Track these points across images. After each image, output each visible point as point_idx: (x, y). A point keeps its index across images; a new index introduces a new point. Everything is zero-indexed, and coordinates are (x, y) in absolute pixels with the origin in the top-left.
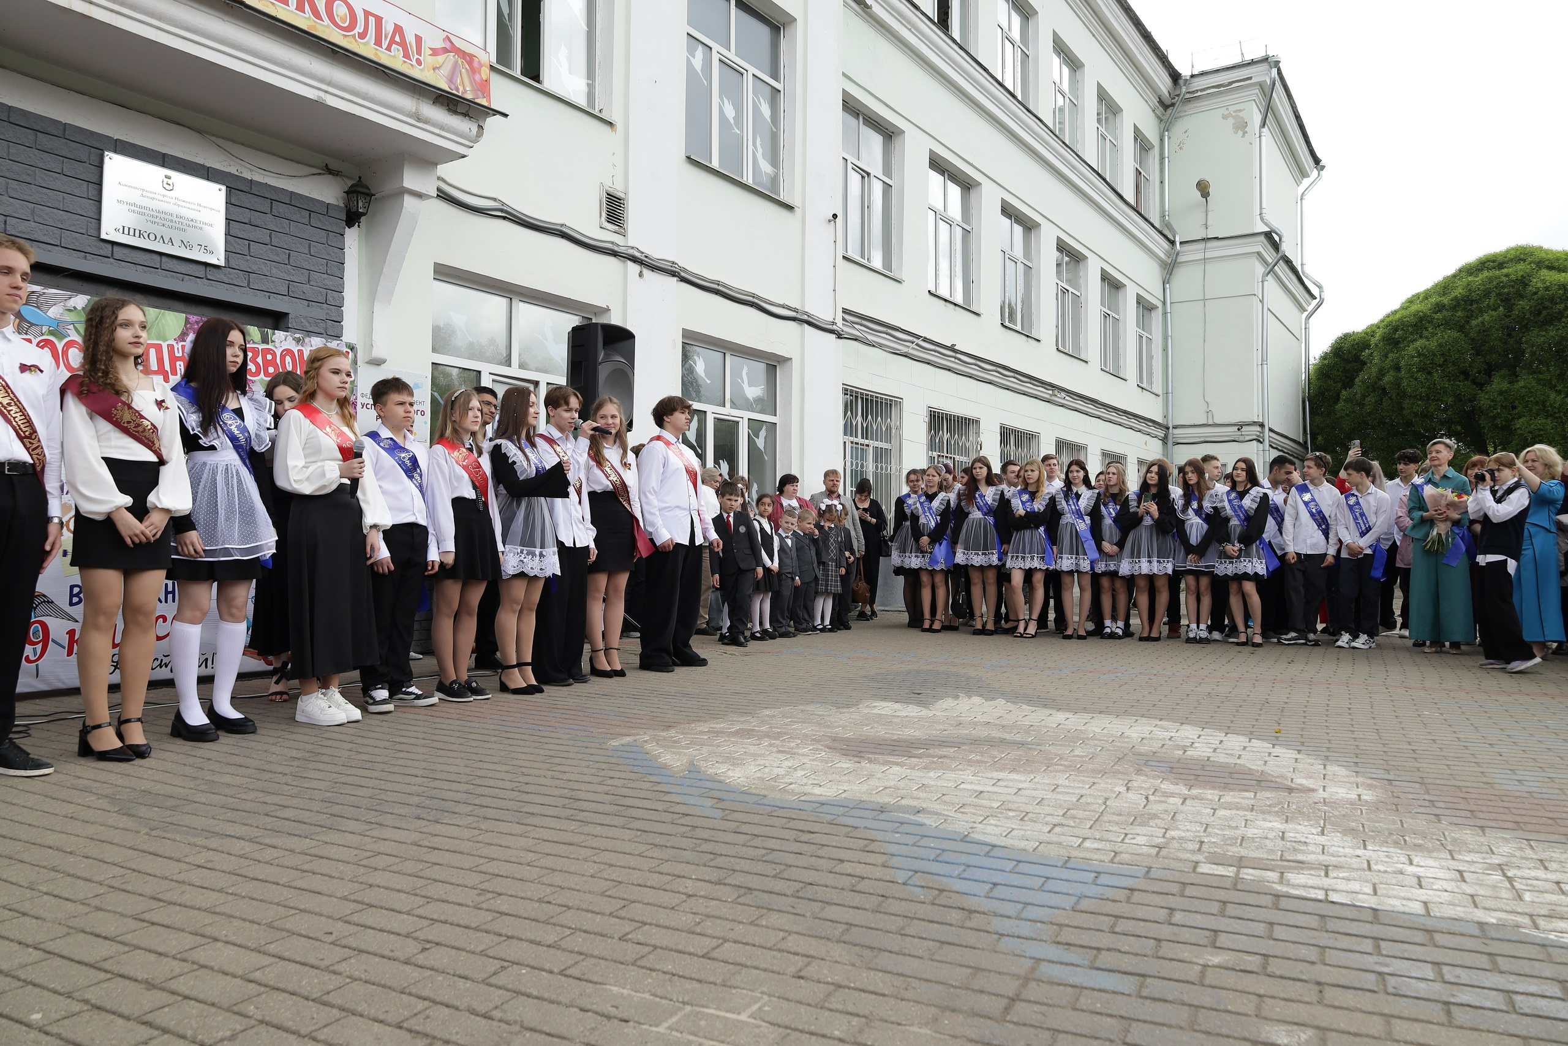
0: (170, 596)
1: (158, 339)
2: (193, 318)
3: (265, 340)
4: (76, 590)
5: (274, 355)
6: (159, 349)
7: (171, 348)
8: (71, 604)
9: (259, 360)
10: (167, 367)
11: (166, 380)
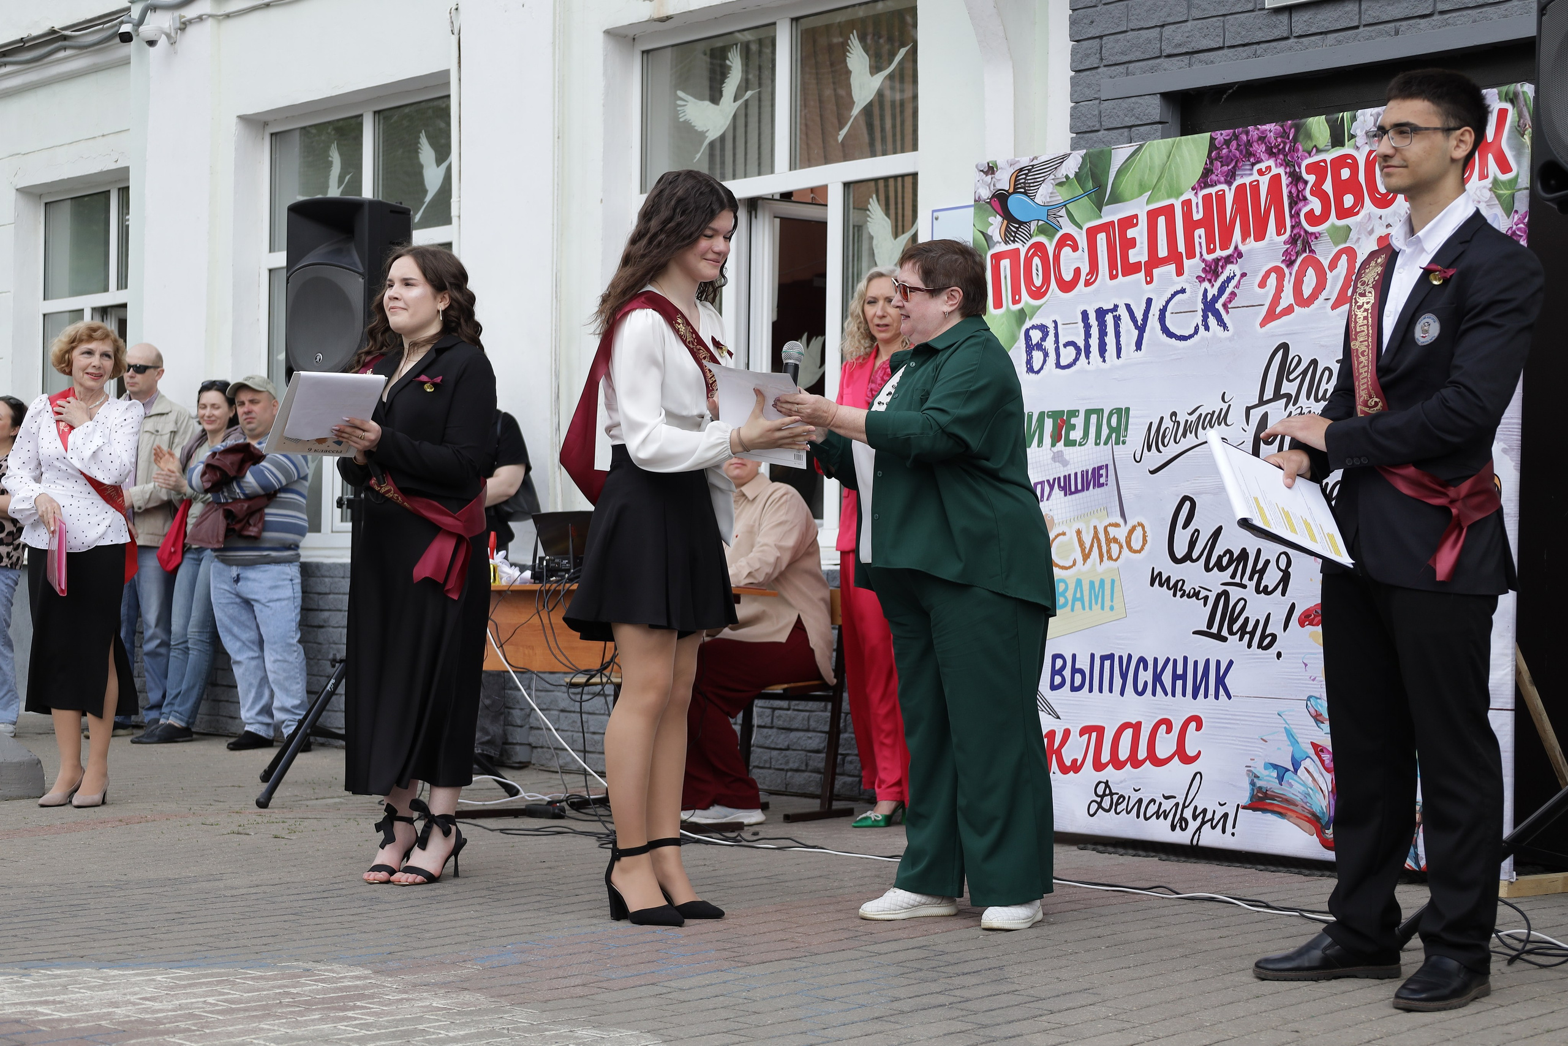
0: (1179, 683)
1: (1169, 196)
2: (1221, 135)
3: (1337, 139)
4: (1059, 663)
5: (1354, 167)
6: (1169, 211)
7: (1187, 204)
8: (1053, 687)
9: (1328, 186)
10: (1181, 247)
11: (1180, 272)
